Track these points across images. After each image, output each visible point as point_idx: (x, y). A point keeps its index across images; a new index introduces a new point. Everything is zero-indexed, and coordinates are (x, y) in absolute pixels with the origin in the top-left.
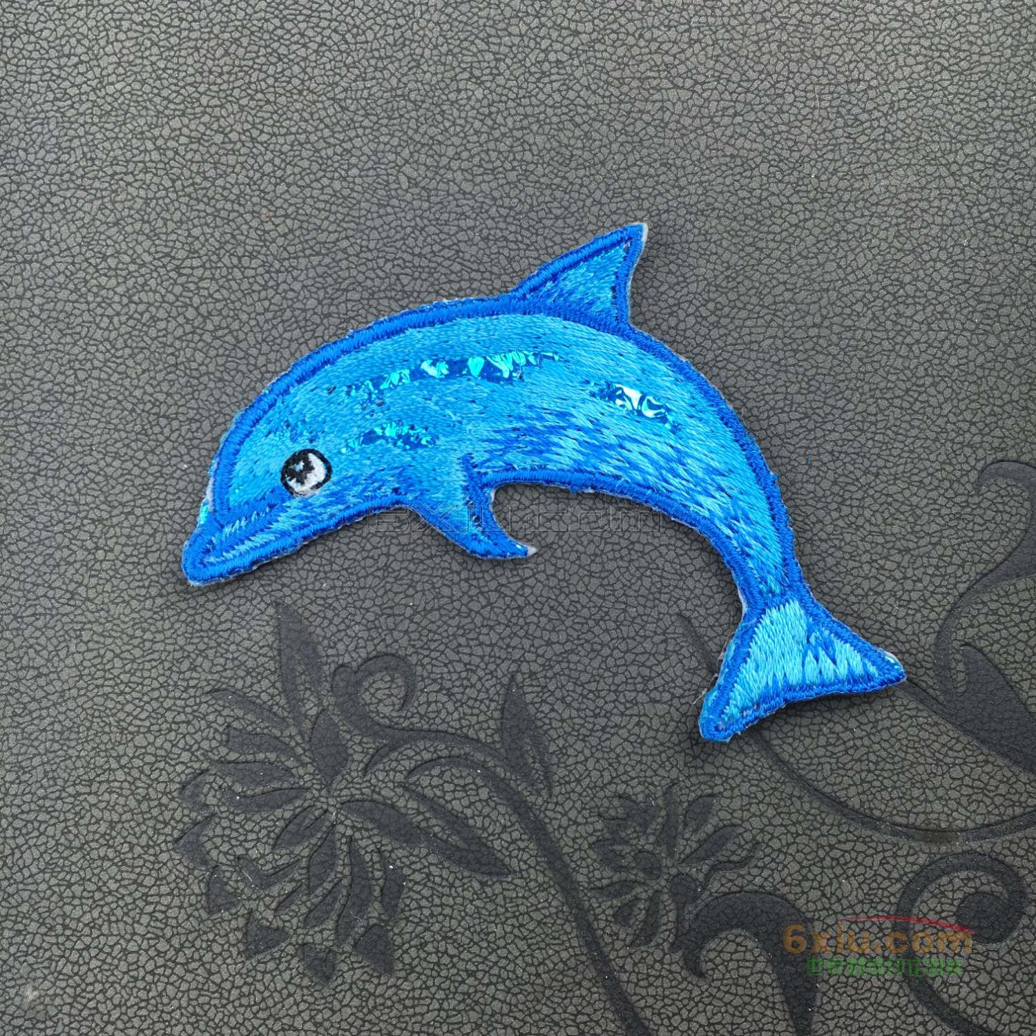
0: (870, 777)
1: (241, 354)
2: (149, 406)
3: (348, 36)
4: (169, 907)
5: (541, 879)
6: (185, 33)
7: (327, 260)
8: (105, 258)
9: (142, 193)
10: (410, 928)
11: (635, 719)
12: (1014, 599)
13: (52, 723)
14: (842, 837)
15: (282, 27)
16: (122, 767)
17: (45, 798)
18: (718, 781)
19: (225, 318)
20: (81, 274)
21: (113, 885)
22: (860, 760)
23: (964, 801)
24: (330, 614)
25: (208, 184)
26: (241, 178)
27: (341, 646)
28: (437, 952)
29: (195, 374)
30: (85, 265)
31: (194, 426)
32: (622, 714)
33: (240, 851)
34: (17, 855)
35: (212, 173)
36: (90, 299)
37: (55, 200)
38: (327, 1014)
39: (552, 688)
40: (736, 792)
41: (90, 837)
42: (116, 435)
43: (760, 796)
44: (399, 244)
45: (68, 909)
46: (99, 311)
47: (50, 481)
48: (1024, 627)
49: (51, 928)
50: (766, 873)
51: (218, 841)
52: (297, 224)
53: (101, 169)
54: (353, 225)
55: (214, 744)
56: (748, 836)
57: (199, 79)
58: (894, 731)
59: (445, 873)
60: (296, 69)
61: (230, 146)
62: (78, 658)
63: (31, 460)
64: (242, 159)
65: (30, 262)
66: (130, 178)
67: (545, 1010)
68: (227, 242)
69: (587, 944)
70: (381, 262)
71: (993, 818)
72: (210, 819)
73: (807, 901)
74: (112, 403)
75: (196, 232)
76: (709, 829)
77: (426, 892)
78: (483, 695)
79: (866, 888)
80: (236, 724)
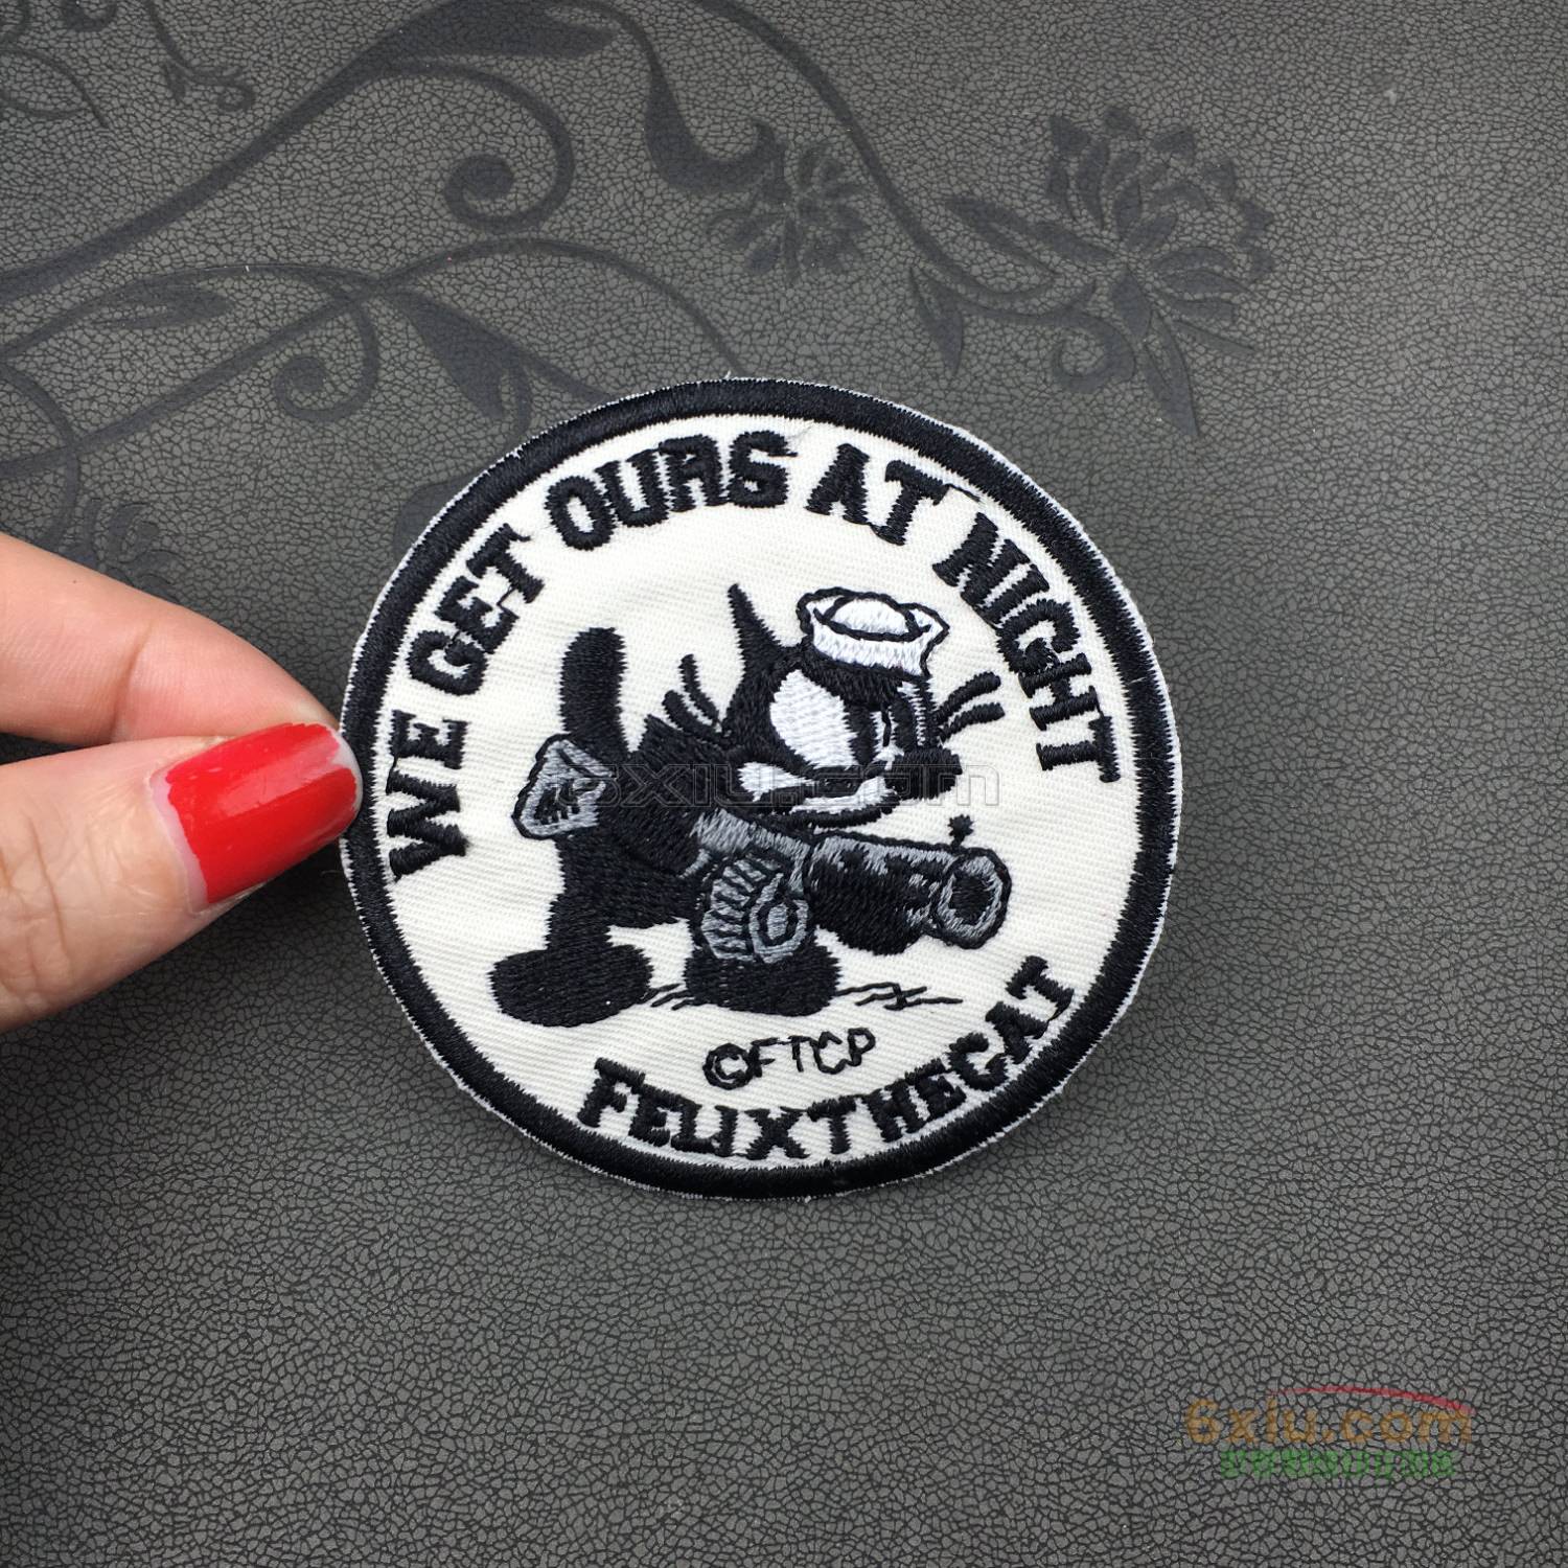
0: (595, 296)
1: (1265, 679)
2: (1355, 623)
3: (1184, 1034)
4: (1271, 167)
5: (916, 199)
6: (1370, 1031)
8: (1424, 776)
9: (1393, 848)
10: (1038, 155)
11: (830, 340)
12: (450, 462)
13: (1407, 320)
14: (623, 243)
15: (1260, 1042)
16: (1333, 283)
17: (1403, 256)
18: (745, 288)
19: (1286, 717)
20: (1446, 756)
21: (1326, 183)
22: (605, 311)
23: (504, 278)
24: (1144, 427)
25: (1324, 860)
26: (1286, 868)
27: (1130, 398)
28: (1010, 137)
29: (1311, 658)
30: (1444, 767)
31: (1305, 604)
32: (844, 344)
33: (1209, 215)
34: (1423, 207)
36: (1432, 731)
37: (1487, 837)
38: (1110, 85)
39: (915, 367)
40: (727, 278)
41: (1355, 223)
42: (1385, 592)
43: (703, 276)
45: (1367, 163)
46: (1421, 719)
47: (1447, 545)
48: (441, 437)
49: (1380, 147)
50: (696, 210)
51: (1230, 222)
52: (1220, 820)
53: (1442, 873)
55: (1246, 306)
56: (714, 240)
57: (1347, 979)
58: (572, 338)
59: (1008, 201)
60: (1238, 994)
61: (1304, 903)
62: (1392, 379)
63: (1471, 565)
64: (1289, 890)
65: (1503, 768)
66: (1409, 864)
67: (905, 92)
68: (1294, 798)
69: (868, 147)
71: (477, 262)
72: (1242, 240)
73: (655, 187)
74: (1394, 625)
75: (1328, 808)
76: (753, 246)
77: (1025, 185)
78: (983, 357)
79: (600, 200)
80: (1227, 324)
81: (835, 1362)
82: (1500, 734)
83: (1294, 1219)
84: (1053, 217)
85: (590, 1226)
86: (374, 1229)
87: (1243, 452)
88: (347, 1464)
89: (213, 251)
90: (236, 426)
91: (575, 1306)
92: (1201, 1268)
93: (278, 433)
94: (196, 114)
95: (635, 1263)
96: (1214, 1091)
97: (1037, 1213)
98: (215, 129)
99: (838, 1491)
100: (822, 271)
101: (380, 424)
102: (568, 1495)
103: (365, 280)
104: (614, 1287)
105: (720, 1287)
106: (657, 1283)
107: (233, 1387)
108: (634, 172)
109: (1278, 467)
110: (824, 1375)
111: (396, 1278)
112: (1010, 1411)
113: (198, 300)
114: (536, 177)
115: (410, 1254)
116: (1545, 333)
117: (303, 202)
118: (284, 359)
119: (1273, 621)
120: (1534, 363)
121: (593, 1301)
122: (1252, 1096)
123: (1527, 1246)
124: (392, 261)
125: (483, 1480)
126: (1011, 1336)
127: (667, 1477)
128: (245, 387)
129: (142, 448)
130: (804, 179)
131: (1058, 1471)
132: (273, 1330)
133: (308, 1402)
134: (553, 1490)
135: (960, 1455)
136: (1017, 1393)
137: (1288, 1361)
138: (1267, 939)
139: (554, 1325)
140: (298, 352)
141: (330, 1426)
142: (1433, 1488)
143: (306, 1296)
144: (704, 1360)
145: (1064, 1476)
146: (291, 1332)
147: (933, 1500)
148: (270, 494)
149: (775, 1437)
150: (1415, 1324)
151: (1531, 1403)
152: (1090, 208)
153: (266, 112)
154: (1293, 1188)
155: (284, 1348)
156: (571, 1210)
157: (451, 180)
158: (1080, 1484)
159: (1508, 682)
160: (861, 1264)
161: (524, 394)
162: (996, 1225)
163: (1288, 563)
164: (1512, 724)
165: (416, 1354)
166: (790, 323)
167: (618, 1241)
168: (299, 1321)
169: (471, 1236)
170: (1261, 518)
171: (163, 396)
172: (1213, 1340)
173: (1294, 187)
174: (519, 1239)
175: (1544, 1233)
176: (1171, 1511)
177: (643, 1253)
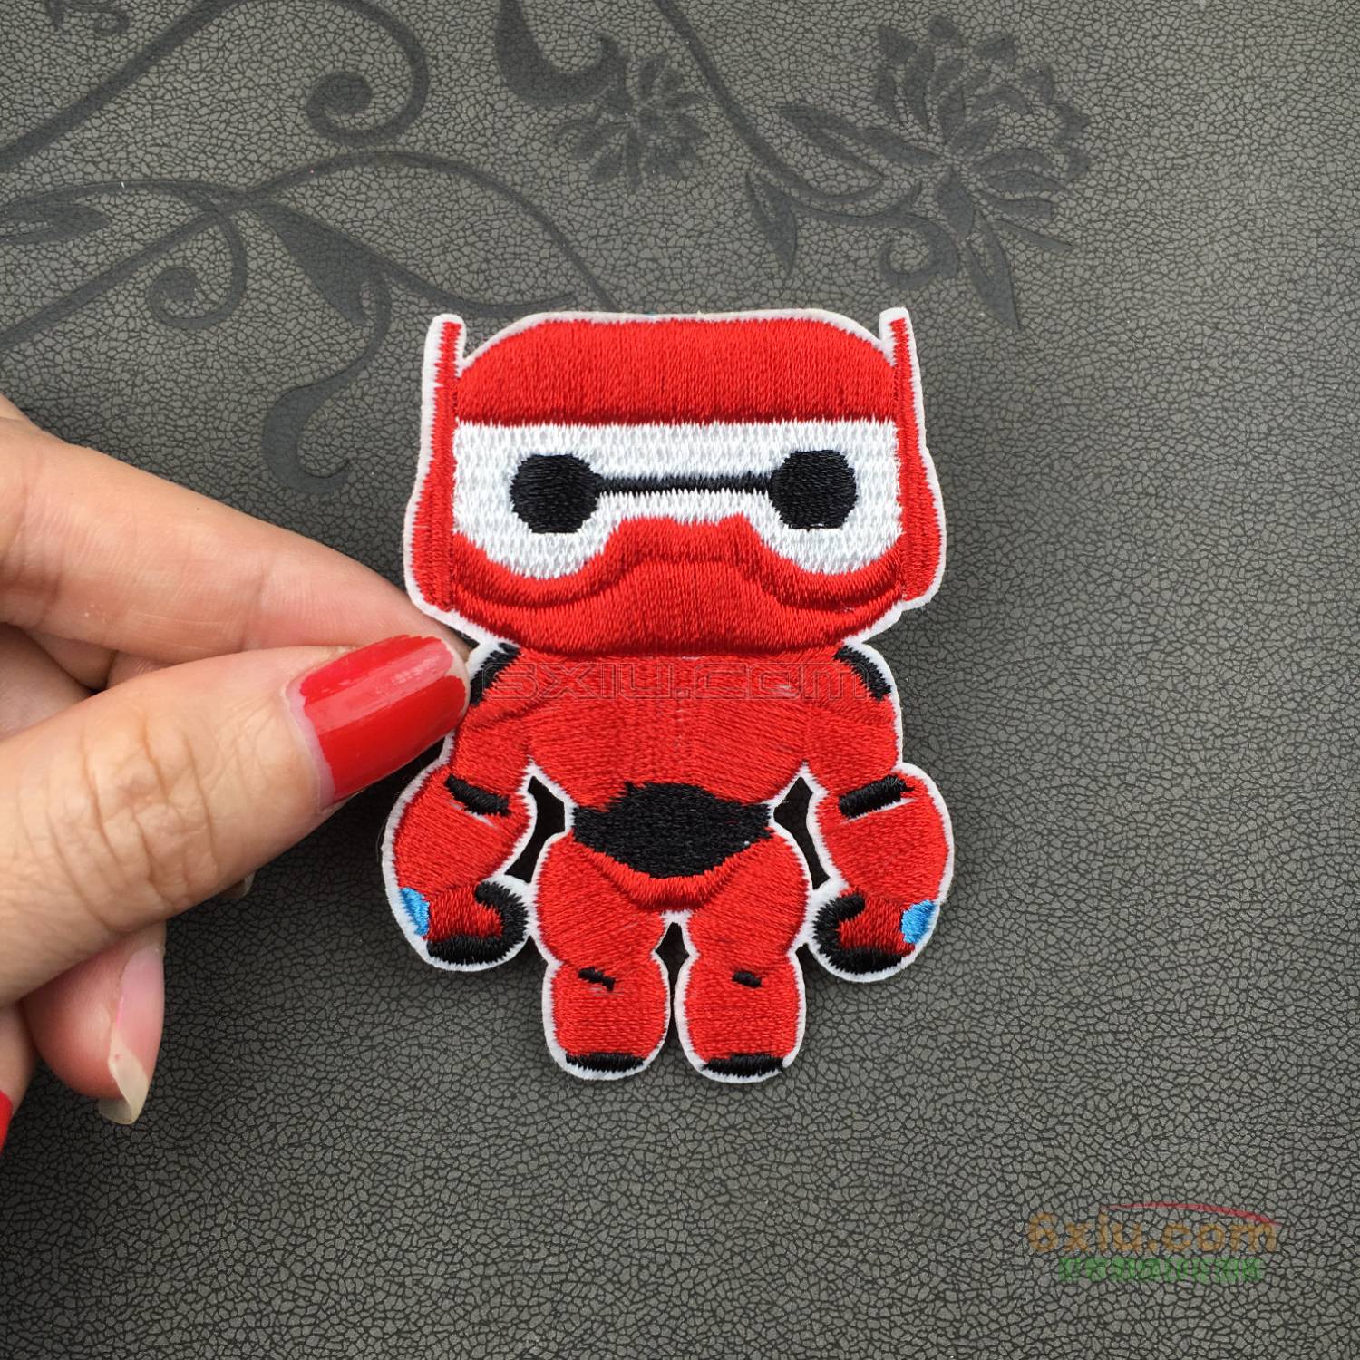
0: (450, 205)
1: (1082, 559)
2: (1167, 505)
3: (1006, 895)
4: (1087, 71)
5: (752, 107)
6: (1181, 890)
7: (1005, 657)
8: (1232, 648)
9: (1203, 717)
10: (867, 64)
11: (671, 243)
12: (314, 366)
13: (1217, 215)
14: (475, 154)
15: (1078, 902)
16: (1146, 181)
17: (1213, 154)
18: (591, 195)
19: (1102, 595)
20: (1254, 630)
21: (1140, 86)
22: (459, 219)
23: (364, 189)
24: (968, 321)
25: (1137, 730)
26: (1102, 737)
27: (954, 293)
28: (841, 47)
29: (1125, 538)
30: (1251, 639)
31: (1120, 488)
32: (684, 247)
33: (1029, 118)
34: (1231, 107)
35: (1133, 741)
36: (1240, 606)
37: (1292, 705)
39: (752, 268)
40: (574, 186)
41: (1167, 123)
42: (1196, 475)
43: (552, 184)
44: (934, 678)
45: (1178, 66)
46: (1230, 594)
47: (1254, 428)
48: (306, 342)
49: (1190, 50)
50: (545, 121)
51: (1049, 125)
52: (1040, 693)
53: (1249, 740)
54: (982, 695)
55: (1064, 204)
56: (562, 150)
57: (1160, 841)
58: (428, 245)
59: (839, 108)
60: (1057, 857)
61: (1118, 771)
62: (1201, 271)
63: (1276, 448)
64: (1105, 758)
65: (1307, 640)
66: (1218, 731)
68: (1109, 671)
69: (706, 58)
70: (950, 659)
71: (338, 174)
72: (1059, 142)
73: (507, 100)
74: (1204, 506)
75: (1142, 680)
76: (598, 154)
77: (855, 92)
78: (816, 257)
79: (454, 114)
80: (1045, 222)
81: (681, 1207)
82: (1304, 607)
83: (1111, 1068)
84: (882, 122)
85: (452, 1083)
86: (252, 1088)
87: (1062, 343)
88: (229, 1305)
89: (90, 168)
90: (113, 334)
91: (439, 1157)
92: (1022, 1115)
93: (153, 340)
94: (75, 39)
95: (494, 1117)
96: (1034, 949)
97: (869, 1065)
98: (91, 53)
99: (684, 1327)
100: (662, 177)
101: (249, 331)
102: (435, 1333)
103: (233, 194)
104: (475, 1140)
105: (573, 1138)
106: (515, 1135)
107: (124, 1236)
108: (485, 86)
109: (1095, 357)
110: (670, 1219)
111: (272, 1133)
112: (844, 1251)
113: (77, 216)
114: (393, 92)
115: (285, 1110)
116: (1346, 226)
117: (174, 120)
118: (158, 270)
119: (1090, 504)
120: (1337, 254)
121: (455, 1152)
122: (1070, 953)
123: (1330, 1091)
124: (258, 174)
125: (355, 1319)
126: (845, 1180)
127: (525, 1316)
128: (121, 298)
129: (27, 357)
130: (645, 91)
131: (890, 1307)
132: (160, 1183)
133: (193, 1249)
134: (420, 1328)
135: (798, 1292)
136: (851, 1233)
137: (1104, 1201)
138: (1083, 805)
139: (420, 1175)
140: (170, 263)
141: (213, 1271)
142: (1241, 1318)
143: (189, 1151)
144: (560, 1206)
145: (895, 1311)
146: (176, 1185)
147: (772, 1335)
148: (146, 399)
149: (625, 1277)
150: (1224, 1165)
151: (1333, 1238)
152: (916, 113)
153: (138, 38)
154: (1109, 1038)
155: (170, 1199)
156: (435, 1067)
157: (313, 98)
158: (910, 1318)
159: (1312, 558)
160: (705, 1115)
161: (384, 302)
162: (831, 1077)
163: (1104, 449)
164: (1317, 598)
165: (292, 1204)
166: (632, 228)
167: (479, 1096)
168: (183, 1174)
169: (342, 1094)
170: (1078, 407)
171: (46, 307)
172: (1034, 1182)
173: (1109, 91)
174: (387, 1096)
175: (1346, 1078)
176: (995, 1342)
177: (502, 1107)
